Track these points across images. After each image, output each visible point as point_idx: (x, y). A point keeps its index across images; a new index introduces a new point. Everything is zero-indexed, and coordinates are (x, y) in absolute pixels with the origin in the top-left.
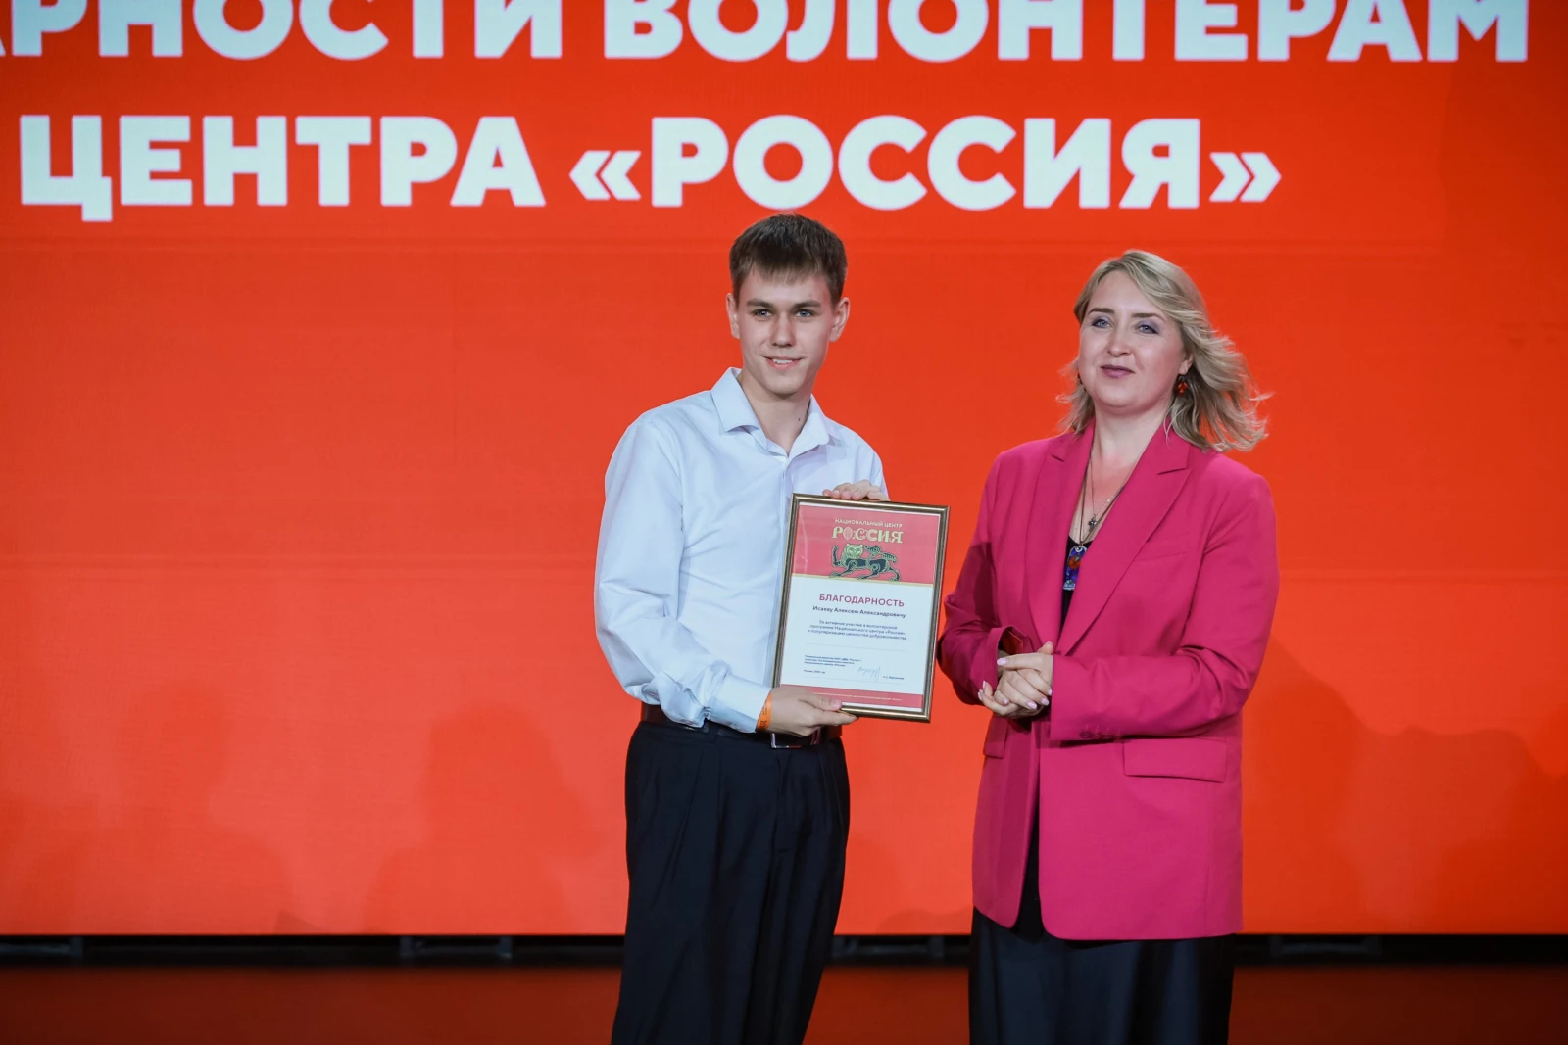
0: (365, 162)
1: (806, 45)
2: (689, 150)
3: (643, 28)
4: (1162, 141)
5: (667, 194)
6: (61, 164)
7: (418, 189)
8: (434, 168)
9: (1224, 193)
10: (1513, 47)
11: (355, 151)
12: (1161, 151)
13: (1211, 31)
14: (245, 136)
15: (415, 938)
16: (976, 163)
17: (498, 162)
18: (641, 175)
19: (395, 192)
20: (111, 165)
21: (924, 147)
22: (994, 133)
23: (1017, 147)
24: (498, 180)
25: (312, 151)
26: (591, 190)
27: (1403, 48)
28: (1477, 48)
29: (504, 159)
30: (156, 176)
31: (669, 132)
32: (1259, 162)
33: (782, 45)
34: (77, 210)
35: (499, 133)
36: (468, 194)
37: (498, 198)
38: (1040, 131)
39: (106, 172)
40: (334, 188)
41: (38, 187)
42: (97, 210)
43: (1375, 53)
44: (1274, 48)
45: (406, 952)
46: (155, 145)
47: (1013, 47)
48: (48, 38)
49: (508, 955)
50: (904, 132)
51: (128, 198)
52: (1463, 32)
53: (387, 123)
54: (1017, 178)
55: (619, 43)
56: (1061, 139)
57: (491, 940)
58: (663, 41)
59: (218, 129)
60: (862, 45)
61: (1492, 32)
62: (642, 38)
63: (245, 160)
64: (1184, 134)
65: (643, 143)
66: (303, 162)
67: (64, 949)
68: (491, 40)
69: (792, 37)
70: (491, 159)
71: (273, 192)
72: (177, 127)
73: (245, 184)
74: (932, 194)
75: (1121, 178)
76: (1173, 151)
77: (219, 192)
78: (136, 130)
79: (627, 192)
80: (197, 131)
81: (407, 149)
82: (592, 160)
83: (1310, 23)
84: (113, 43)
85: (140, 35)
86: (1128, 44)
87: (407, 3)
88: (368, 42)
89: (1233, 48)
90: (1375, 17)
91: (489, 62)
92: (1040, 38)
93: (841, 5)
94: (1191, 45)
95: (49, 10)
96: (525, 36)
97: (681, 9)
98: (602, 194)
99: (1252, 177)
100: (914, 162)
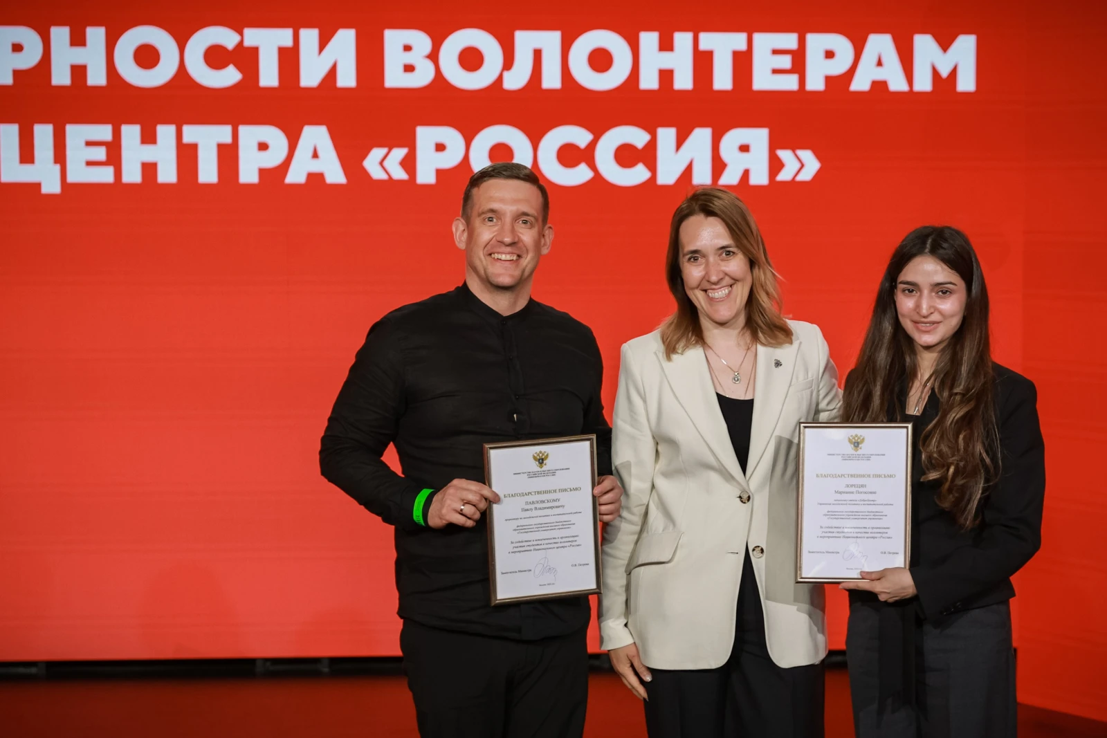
0: (228, 155)
1: (516, 80)
2: (440, 147)
3: (409, 68)
4: (744, 142)
5: (425, 176)
6: (27, 155)
7: (263, 172)
8: (273, 158)
9: (785, 175)
10: (967, 83)
12: (744, 148)
13: (775, 71)
14: (149, 138)
15: (266, 660)
16: (626, 156)
17: (315, 155)
18: (409, 163)
19: (248, 174)
20: (60, 156)
21: (592, 146)
22: (636, 137)
23: (652, 146)
24: (315, 167)
25: (194, 147)
26: (377, 173)
27: (897, 83)
28: (945, 83)
29: (320, 153)
30: (89, 163)
31: (426, 136)
32: (807, 156)
33: (500, 79)
34: (38, 186)
35: (316, 136)
36: (296, 175)
37: (316, 179)
38: (666, 136)
39: (56, 161)
40: (208, 172)
41: (11, 170)
42: (52, 186)
43: (879, 86)
44: (815, 83)
45: (259, 668)
46: (89, 144)
47: (649, 81)
48: (17, 74)
49: (326, 670)
50: (579, 136)
51: (71, 178)
52: (935, 73)
53: (243, 130)
54: (652, 166)
55: (394, 78)
56: (680, 142)
57: (316, 661)
58: (423, 77)
59: (131, 133)
60: (551, 80)
61: (954, 73)
62: (409, 75)
63: (148, 153)
64: (758, 137)
65: (411, 144)
66: (187, 155)
67: (33, 670)
68: (310, 76)
69: (506, 75)
70: (311, 153)
71: (168, 174)
72: (104, 132)
73: (149, 169)
74: (598, 177)
75: (718, 166)
76: (752, 148)
77: (132, 174)
78: (76, 134)
79: (399, 174)
80: (117, 134)
81: (256, 147)
82: (377, 154)
83: (839, 66)
84: (61, 77)
85: (79, 72)
86: (723, 79)
87: (255, 51)
88: (229, 76)
89: (789, 83)
90: (880, 63)
91: (308, 90)
92: (666, 76)
93: (538, 54)
94: (763, 80)
95: (17, 55)
96: (332, 73)
97: (434, 56)
98: (383, 176)
99: (802, 166)
100: (586, 155)
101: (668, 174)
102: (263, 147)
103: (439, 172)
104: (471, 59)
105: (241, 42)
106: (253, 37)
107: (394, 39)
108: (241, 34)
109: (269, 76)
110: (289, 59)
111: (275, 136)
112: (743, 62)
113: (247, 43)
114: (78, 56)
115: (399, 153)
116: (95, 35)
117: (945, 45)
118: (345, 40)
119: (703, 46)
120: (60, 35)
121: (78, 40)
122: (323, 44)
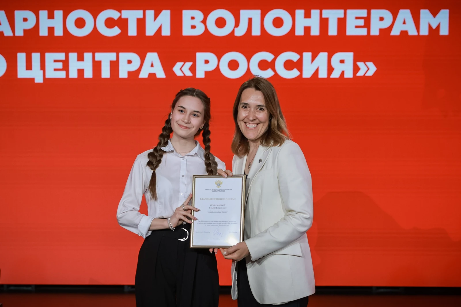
0: (114, 66)
1: (240, 32)
2: (207, 62)
3: (193, 27)
4: (342, 58)
5: (200, 74)
6: (29, 67)
7: (129, 73)
8: (134, 67)
9: (360, 74)
10: (444, 31)
11: (112, 62)
12: (342, 61)
13: (357, 27)
14: (81, 58)
15: (128, 286)
16: (289, 65)
17: (152, 66)
18: (193, 69)
19: (123, 74)
20: (43, 67)
21: (274, 61)
22: (294, 56)
23: (300, 61)
24: (152, 70)
25: (100, 62)
26: (179, 73)
27: (412, 32)
28: (434, 32)
29: (154, 64)
30: (55, 70)
31: (200, 57)
32: (371, 65)
33: (233, 32)
34: (33, 80)
35: (152, 57)
36: (144, 75)
37: (152, 76)
38: (307, 56)
39: (41, 69)
40: (106, 73)
41: (22, 73)
42: (39, 79)
43: (404, 33)
44: (375, 32)
45: (126, 289)
46: (55, 61)
47: (300, 32)
48: (25, 31)
50: (268, 56)
51: (48, 76)
52: (430, 27)
53: (121, 54)
54: (300, 70)
55: (187, 31)
56: (313, 58)
58: (199, 31)
59: (73, 56)
60: (256, 31)
61: (438, 27)
62: (193, 30)
63: (80, 65)
64: (349, 57)
65: (193, 60)
66: (97, 66)
67: (30, 288)
68: (150, 31)
69: (236, 29)
70: (150, 64)
71: (88, 74)
72: (61, 56)
73: (81, 72)
74: (276, 74)
75: (330, 69)
76: (346, 61)
77: (73, 74)
78: (50, 57)
79: (189, 74)
80: (67, 57)
81: (126, 62)
82: (179, 65)
83: (385, 24)
84: (43, 32)
85: (51, 30)
86: (333, 31)
87: (126, 20)
88: (115, 31)
89: (363, 32)
90: (404, 23)
91: (150, 37)
92: (307, 29)
93: (250, 20)
94: (351, 31)
95: (25, 23)
96: (160, 29)
97: (204, 22)
98: (182, 74)
99: (368, 69)
100: (271, 65)
101: (307, 73)
102: (130, 62)
103: (206, 73)
104: (221, 23)
105: (121, 16)
106: (126, 14)
107: (187, 14)
108: (121, 12)
109: (132, 31)
110: (141, 23)
111: (135, 57)
112: (342, 23)
113: (123, 17)
114: (51, 23)
115: (189, 64)
116: (59, 14)
117: (434, 14)
118: (166, 15)
119: (324, 16)
120: (43, 14)
121: (51, 16)
122: (156, 16)
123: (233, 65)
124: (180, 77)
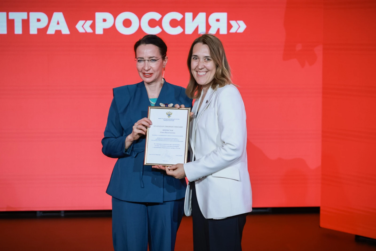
4: (218, 18)
5: (99, 31)
7: (39, 30)
8: (43, 25)
9: (233, 30)
11: (23, 21)
12: (218, 20)
15: (40, 211)
18: (93, 26)
21: (161, 20)
22: (178, 16)
23: (183, 20)
24: (58, 28)
38: (189, 16)
40: (18, 30)
45: (38, 215)
49: (63, 215)
50: (156, 16)
54: (183, 27)
57: (59, 212)
65: (93, 18)
70: (56, 23)
75: (208, 27)
76: (220, 20)
79: (90, 30)
81: (36, 20)
82: (81, 23)
98: (84, 31)
99: (239, 27)
100: (159, 23)
101: (189, 31)
102: (39, 20)
103: (105, 30)
111: (43, 16)
123: (127, 23)
124: (82, 33)
